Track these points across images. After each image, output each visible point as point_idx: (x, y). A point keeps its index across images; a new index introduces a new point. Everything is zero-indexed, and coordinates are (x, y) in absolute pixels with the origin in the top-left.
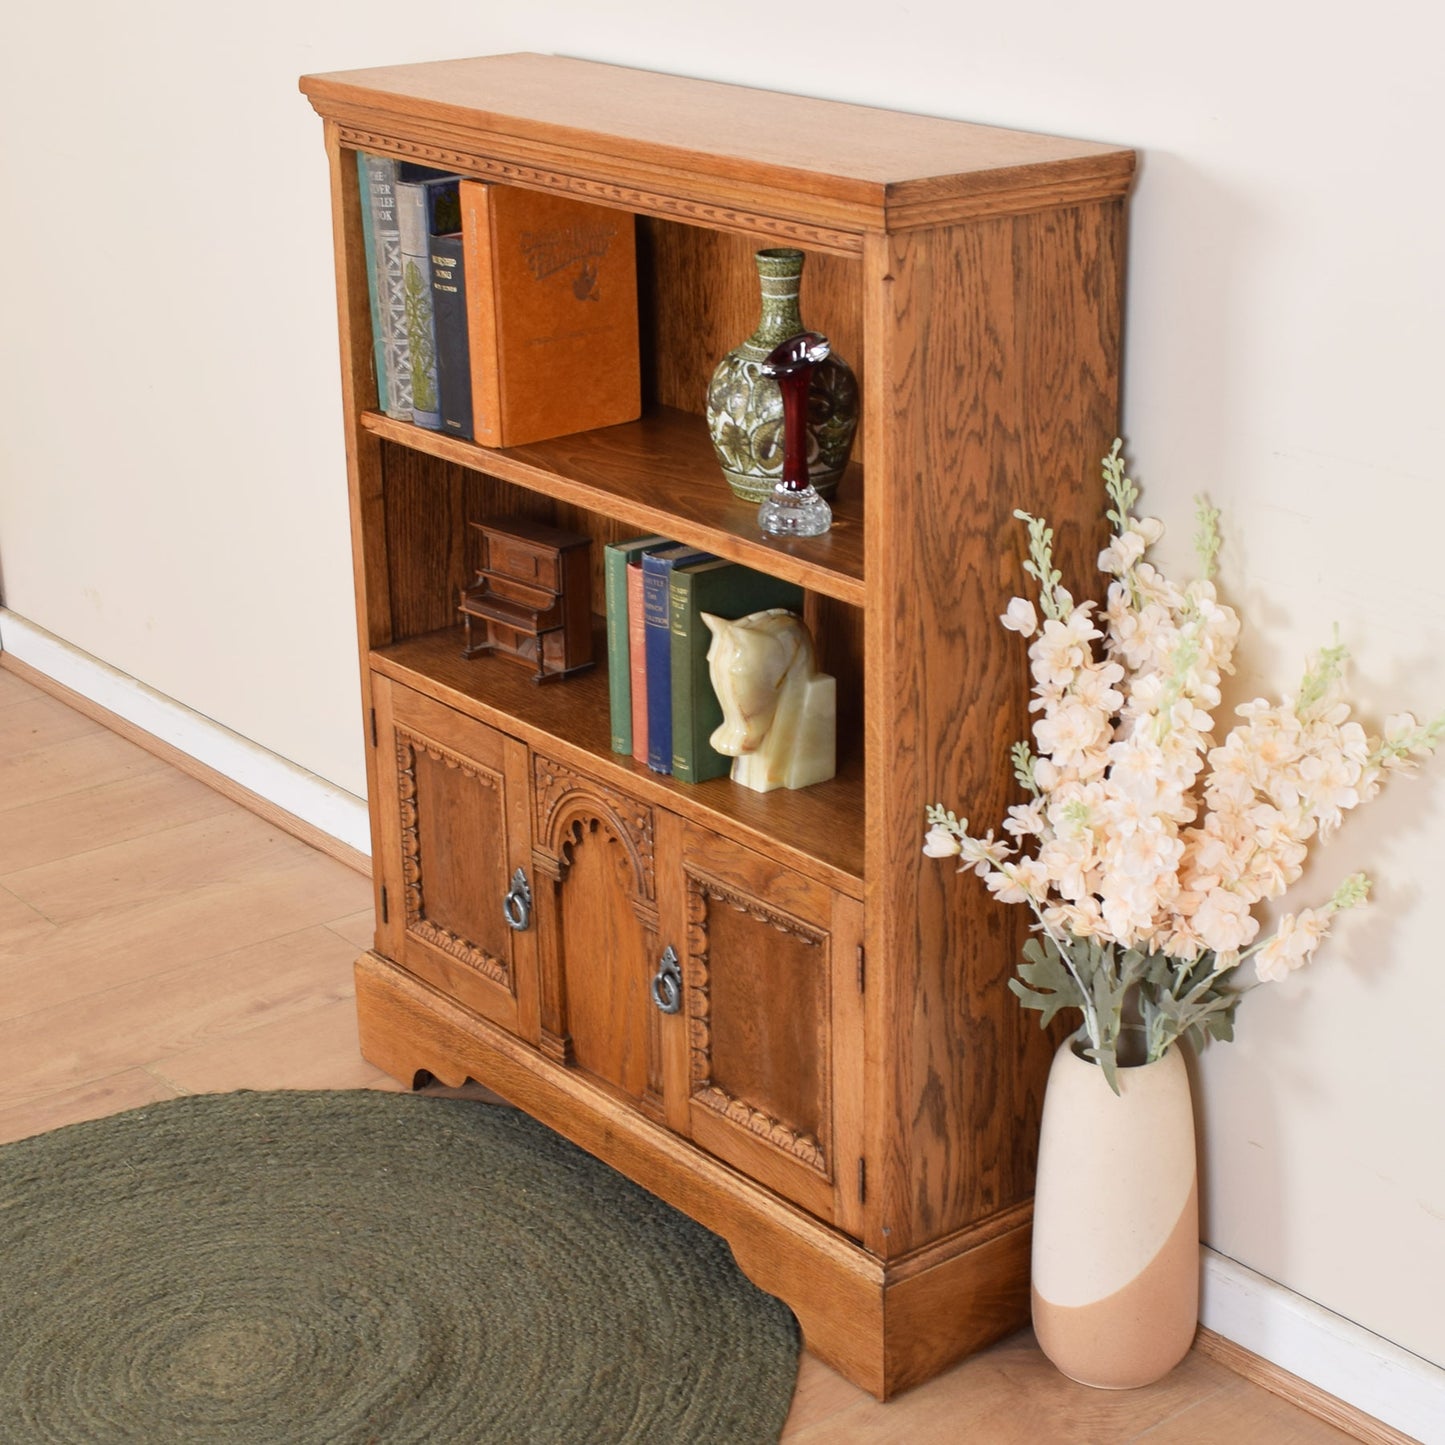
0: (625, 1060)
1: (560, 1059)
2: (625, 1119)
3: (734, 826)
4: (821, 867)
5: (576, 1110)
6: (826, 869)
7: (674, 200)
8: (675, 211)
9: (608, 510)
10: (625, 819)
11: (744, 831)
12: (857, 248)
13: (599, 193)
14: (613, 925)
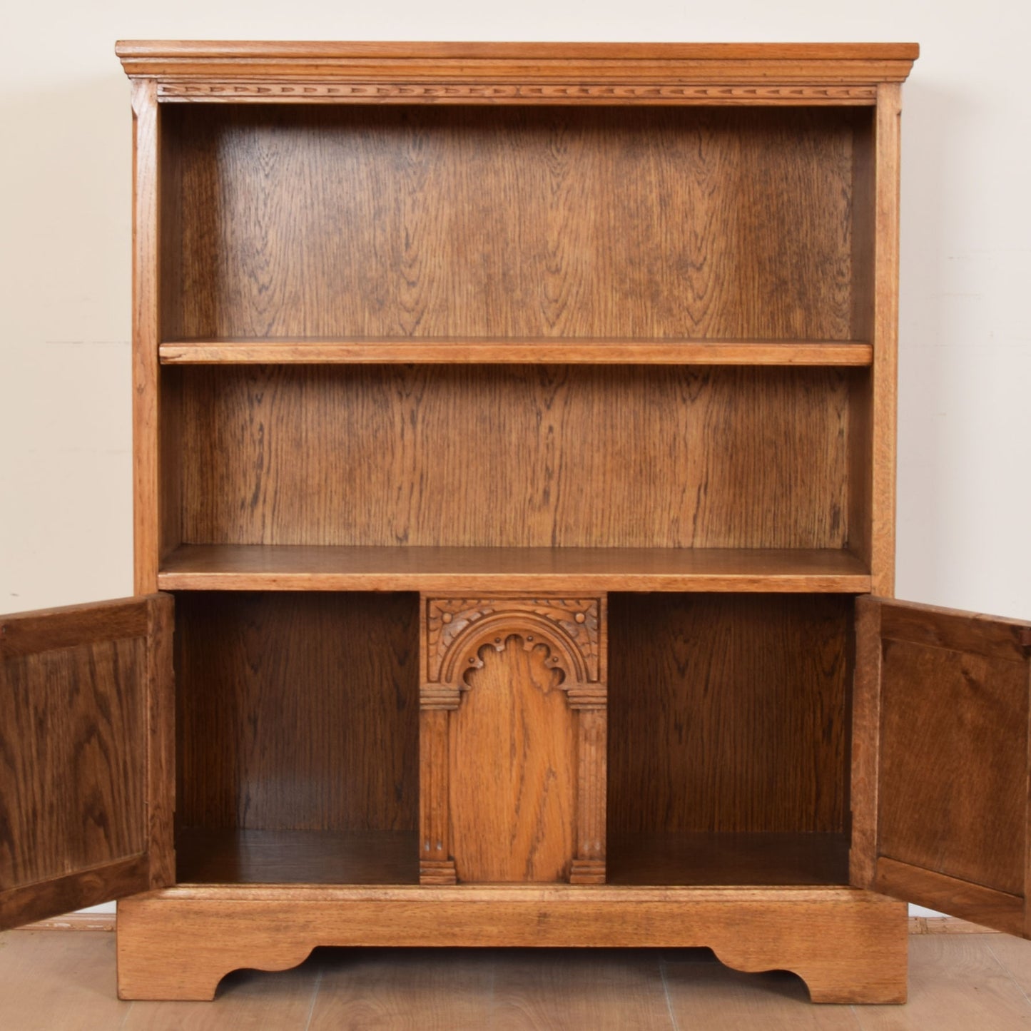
0: (533, 850)
1: (451, 880)
2: (560, 896)
3: (713, 580)
4: (821, 580)
5: (491, 914)
6: (827, 580)
7: (658, 88)
8: (660, 96)
9: (545, 355)
10: (559, 621)
11: (725, 580)
12: (871, 96)
13: (561, 94)
14: (525, 727)
